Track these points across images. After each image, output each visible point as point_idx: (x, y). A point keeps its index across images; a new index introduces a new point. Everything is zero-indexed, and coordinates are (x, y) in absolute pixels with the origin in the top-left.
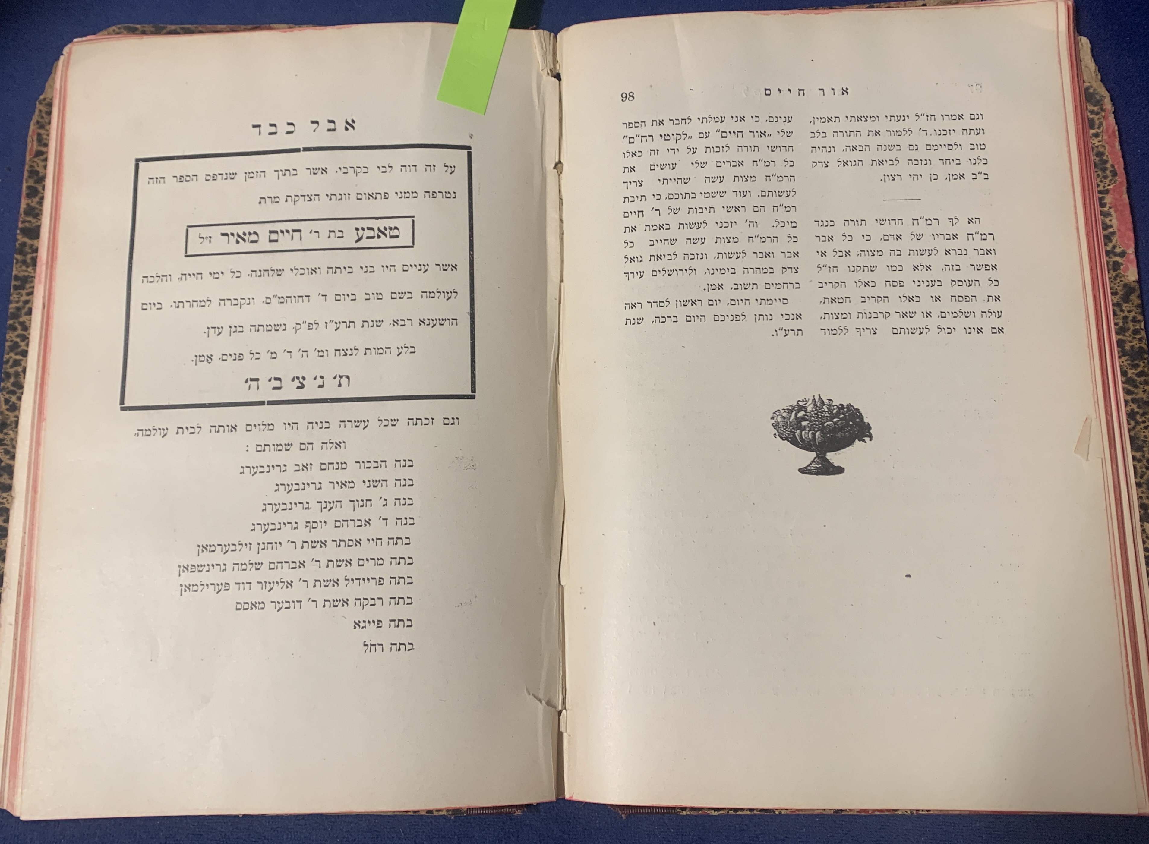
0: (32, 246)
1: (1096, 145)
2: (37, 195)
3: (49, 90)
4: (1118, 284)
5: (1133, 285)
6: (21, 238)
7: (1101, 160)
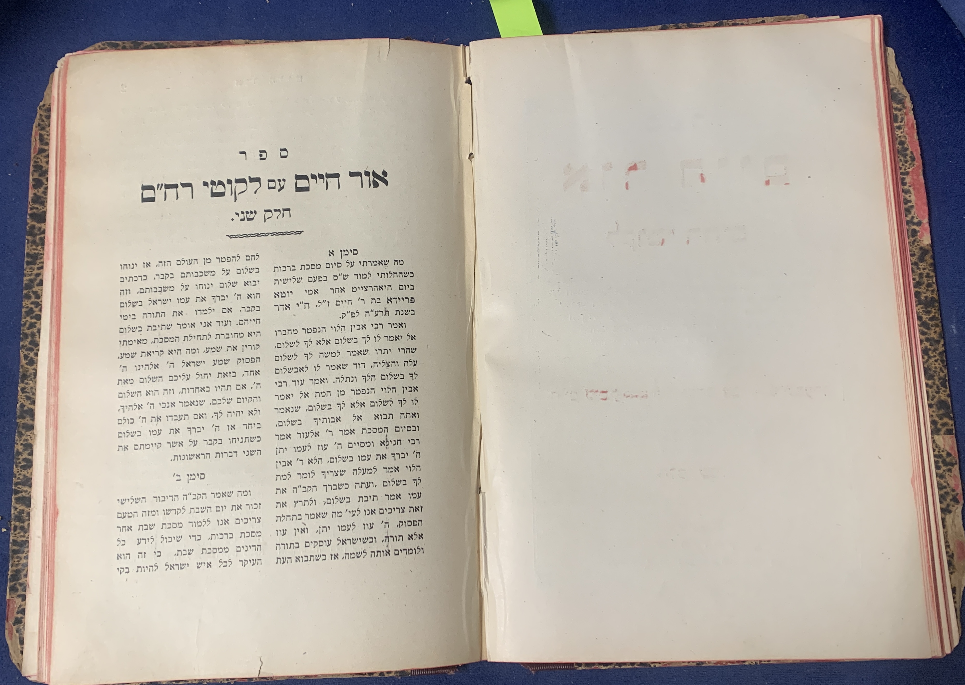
0: (40, 229)
1: (899, 136)
2: (42, 186)
3: (47, 97)
4: (915, 248)
5: (927, 247)
6: (30, 222)
7: (903, 148)
